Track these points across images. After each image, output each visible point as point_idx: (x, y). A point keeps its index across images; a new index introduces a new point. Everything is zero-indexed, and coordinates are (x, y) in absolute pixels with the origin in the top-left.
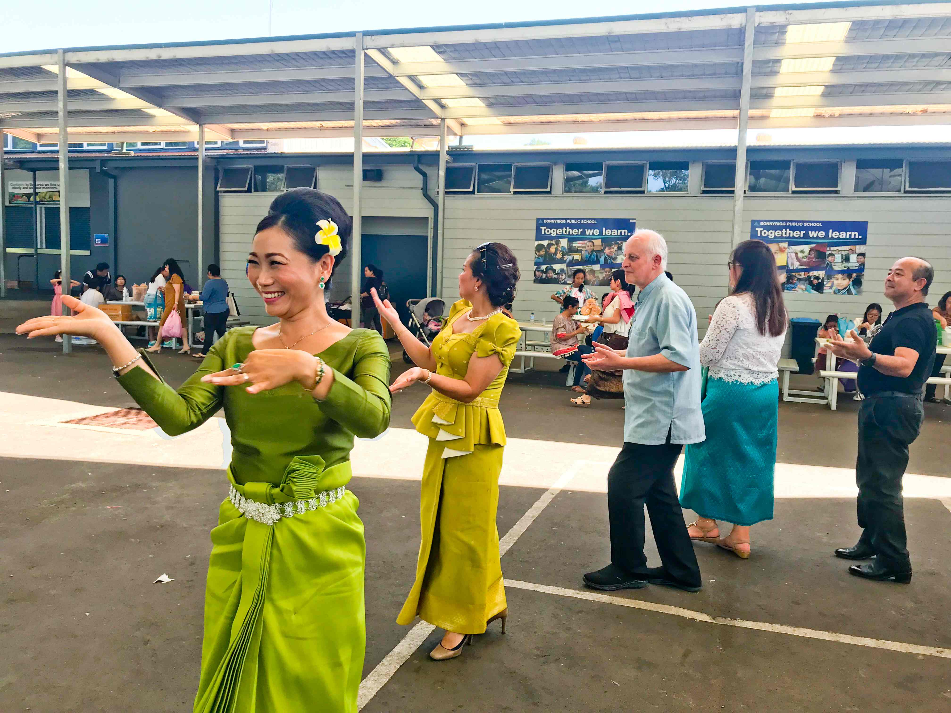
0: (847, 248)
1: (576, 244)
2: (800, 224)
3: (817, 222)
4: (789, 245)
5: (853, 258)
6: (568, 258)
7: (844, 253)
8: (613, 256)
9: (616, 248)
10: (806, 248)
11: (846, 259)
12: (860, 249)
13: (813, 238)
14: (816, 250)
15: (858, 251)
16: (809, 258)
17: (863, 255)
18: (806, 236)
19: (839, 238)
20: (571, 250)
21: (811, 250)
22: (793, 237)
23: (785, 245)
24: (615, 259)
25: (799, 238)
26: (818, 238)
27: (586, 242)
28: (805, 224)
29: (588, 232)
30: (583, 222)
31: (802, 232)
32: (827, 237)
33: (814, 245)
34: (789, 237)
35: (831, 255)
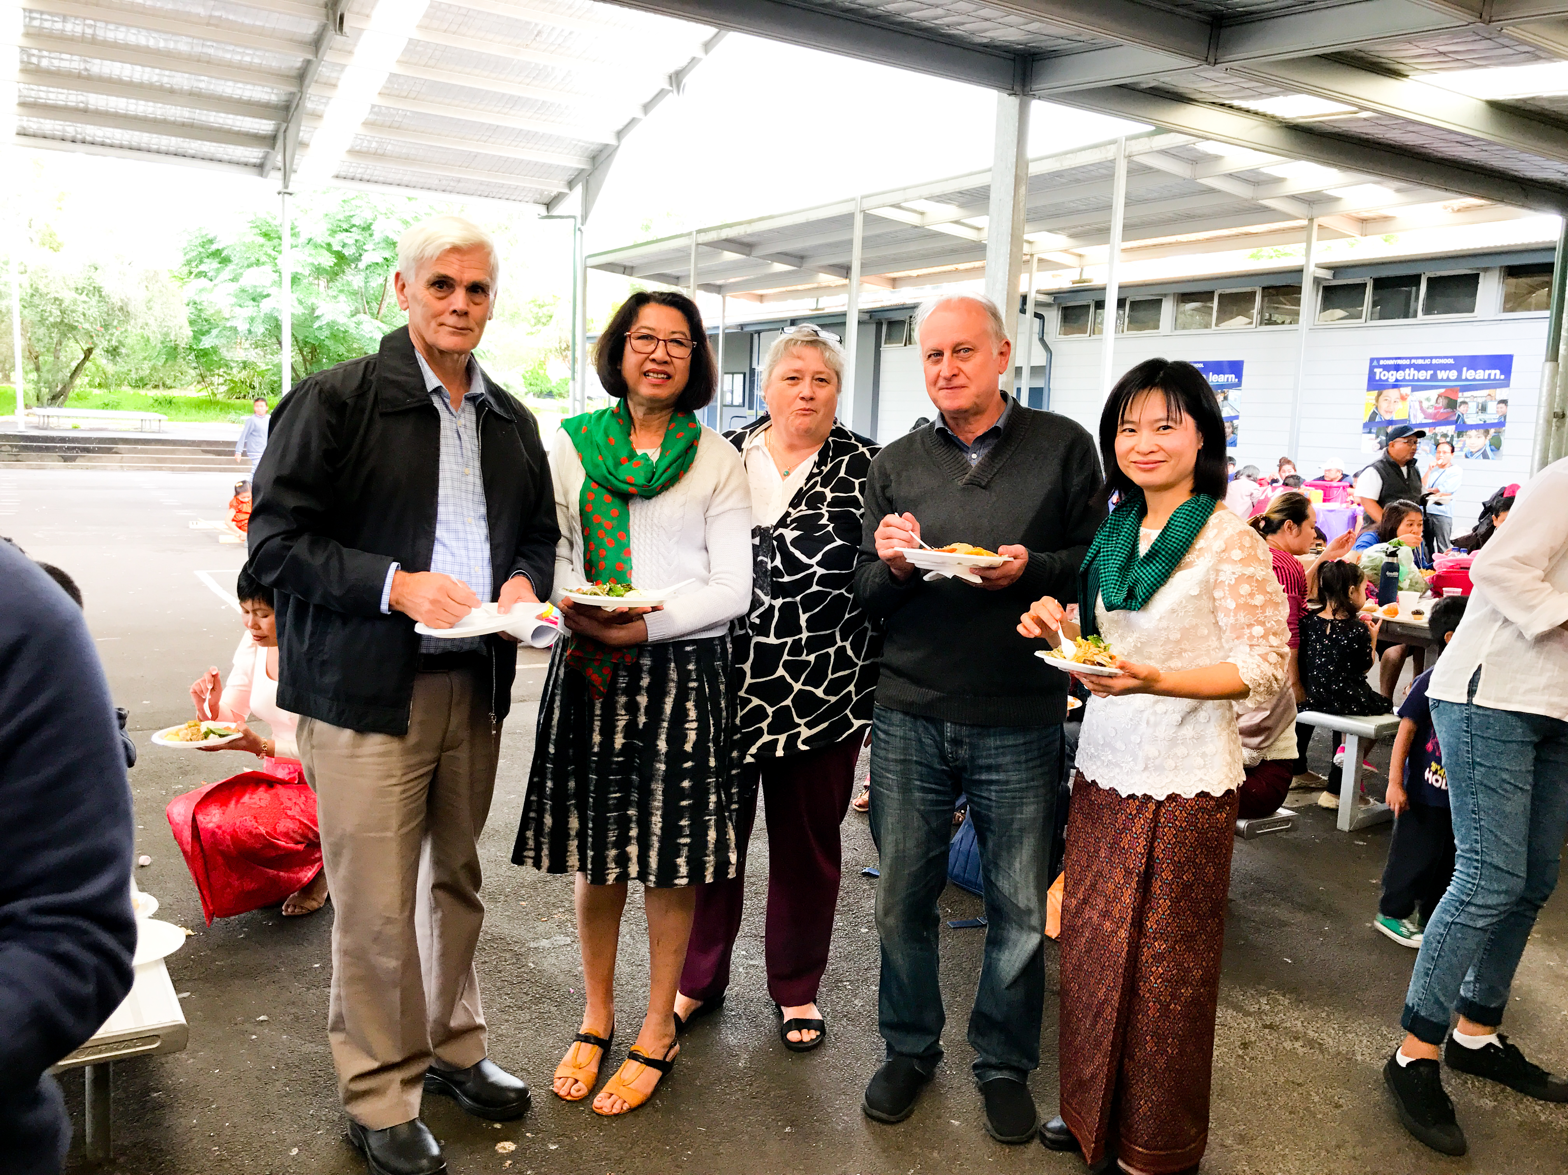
0: (1484, 393)
3: (1447, 357)
4: (1413, 391)
5: (1492, 407)
7: (1481, 400)
11: (1483, 409)
15: (1499, 398)
16: (1436, 408)
17: (1504, 402)
18: (1434, 377)
19: (1474, 380)
21: (1439, 396)
23: (1406, 391)
25: (1425, 380)
28: (1434, 361)
32: (1459, 379)
33: (1442, 390)
34: (1413, 380)
35: (1464, 403)
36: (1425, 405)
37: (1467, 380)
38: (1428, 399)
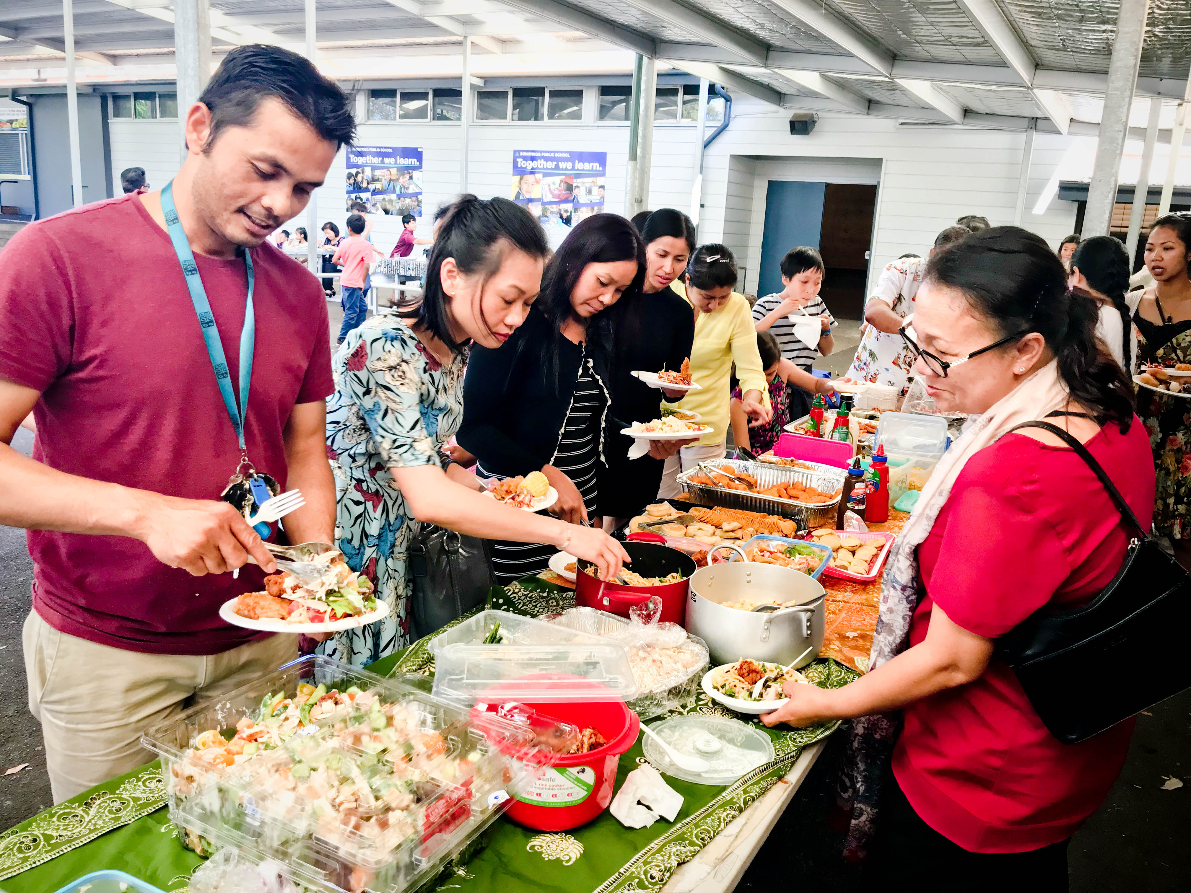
0: (589, 180)
1: (378, 173)
2: (552, 155)
3: (565, 152)
4: (544, 176)
5: (595, 190)
6: (372, 187)
7: (588, 185)
8: (406, 186)
9: (408, 176)
10: (557, 179)
11: (590, 192)
12: (600, 181)
13: (563, 169)
14: (566, 182)
15: (600, 184)
16: (560, 190)
17: (602, 187)
18: (557, 167)
19: (583, 170)
20: (374, 180)
21: (561, 181)
22: (547, 169)
23: (539, 176)
24: (407, 188)
25: (552, 169)
26: (566, 169)
27: (384, 170)
28: (557, 155)
29: (387, 160)
30: (382, 150)
31: (555, 163)
32: (573, 169)
33: (563, 177)
34: (544, 169)
35: (577, 187)
36: (552, 187)
37: (578, 170)
38: (554, 184)
